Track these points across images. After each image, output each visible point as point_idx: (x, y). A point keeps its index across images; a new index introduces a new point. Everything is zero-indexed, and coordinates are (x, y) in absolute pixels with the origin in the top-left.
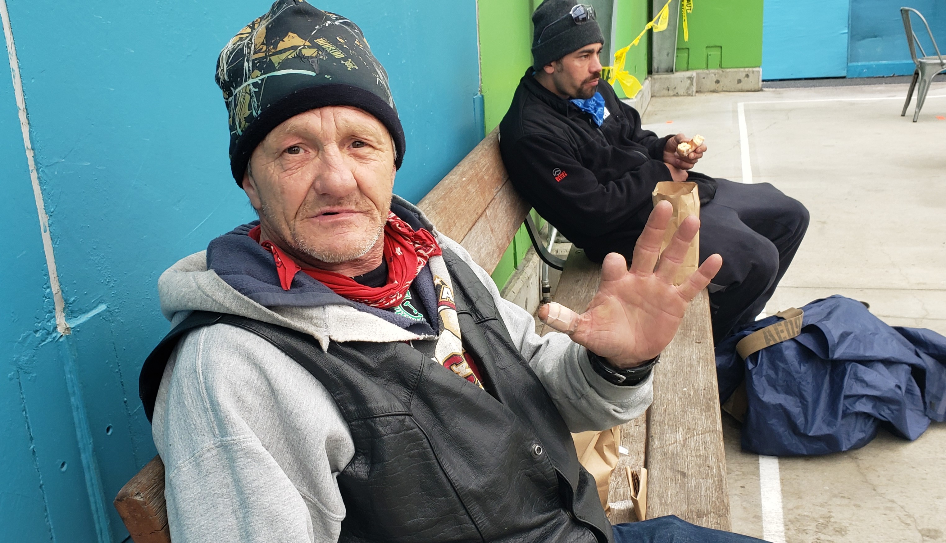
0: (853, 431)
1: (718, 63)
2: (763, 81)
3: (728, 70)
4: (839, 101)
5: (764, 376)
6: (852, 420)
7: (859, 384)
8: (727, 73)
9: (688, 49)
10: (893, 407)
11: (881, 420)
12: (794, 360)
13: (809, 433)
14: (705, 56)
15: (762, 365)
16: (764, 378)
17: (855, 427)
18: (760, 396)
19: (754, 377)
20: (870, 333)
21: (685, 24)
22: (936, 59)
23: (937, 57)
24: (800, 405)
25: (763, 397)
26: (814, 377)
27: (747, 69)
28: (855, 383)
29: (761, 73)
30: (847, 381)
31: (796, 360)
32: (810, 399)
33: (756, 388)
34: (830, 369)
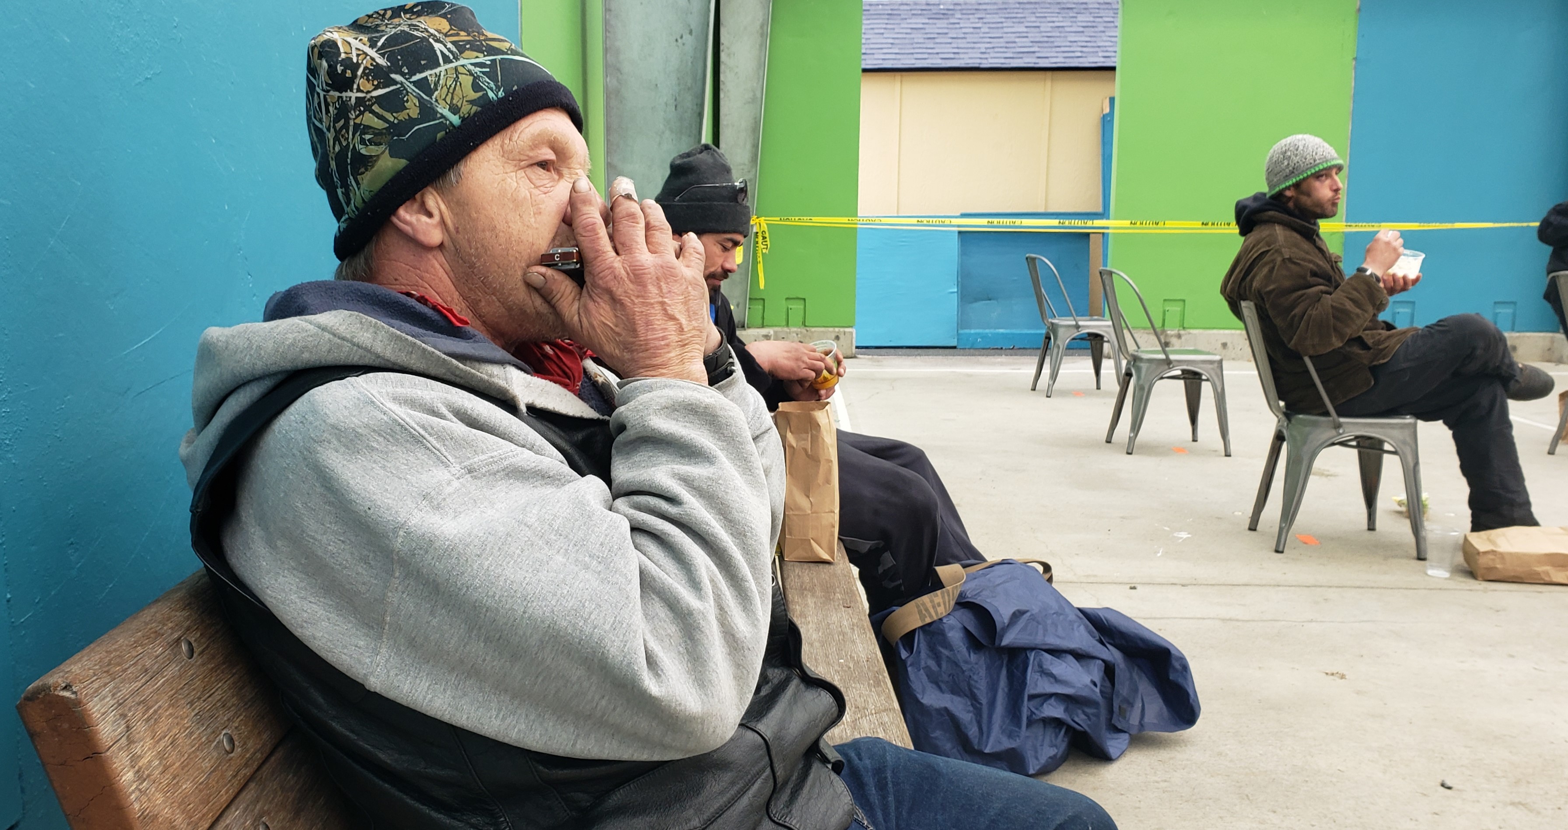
0: (1042, 745)
1: (801, 320)
2: (857, 347)
3: (813, 329)
4: (953, 372)
5: (923, 668)
6: (1038, 730)
7: (1045, 678)
8: (812, 332)
9: (764, 300)
10: (1089, 711)
11: (1074, 729)
12: (961, 644)
13: (985, 748)
14: (785, 310)
15: (919, 652)
16: (922, 671)
17: (1043, 741)
18: (919, 696)
19: (909, 669)
20: (1053, 612)
21: (760, 267)
22: (1071, 320)
23: (1072, 318)
24: (971, 709)
25: (922, 698)
26: (988, 668)
27: (837, 329)
28: (1040, 678)
29: (854, 335)
30: (1031, 675)
31: (964, 645)
32: (984, 701)
33: (913, 686)
34: (1007, 659)
